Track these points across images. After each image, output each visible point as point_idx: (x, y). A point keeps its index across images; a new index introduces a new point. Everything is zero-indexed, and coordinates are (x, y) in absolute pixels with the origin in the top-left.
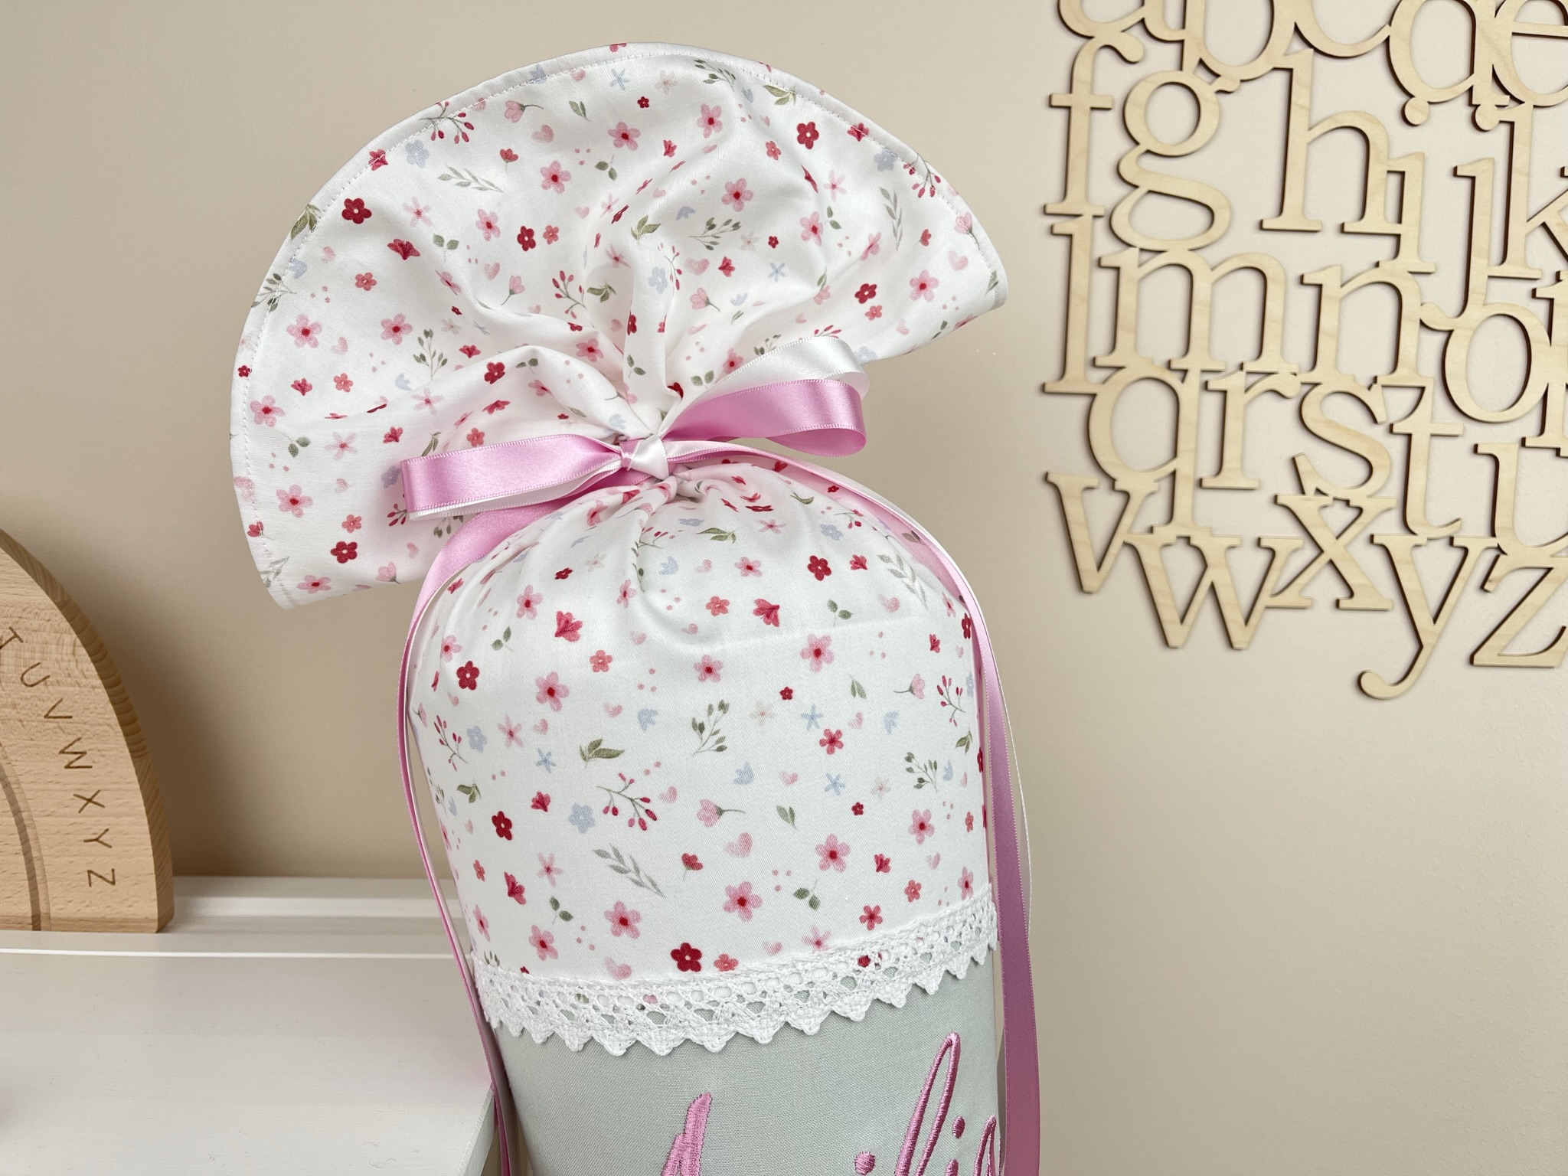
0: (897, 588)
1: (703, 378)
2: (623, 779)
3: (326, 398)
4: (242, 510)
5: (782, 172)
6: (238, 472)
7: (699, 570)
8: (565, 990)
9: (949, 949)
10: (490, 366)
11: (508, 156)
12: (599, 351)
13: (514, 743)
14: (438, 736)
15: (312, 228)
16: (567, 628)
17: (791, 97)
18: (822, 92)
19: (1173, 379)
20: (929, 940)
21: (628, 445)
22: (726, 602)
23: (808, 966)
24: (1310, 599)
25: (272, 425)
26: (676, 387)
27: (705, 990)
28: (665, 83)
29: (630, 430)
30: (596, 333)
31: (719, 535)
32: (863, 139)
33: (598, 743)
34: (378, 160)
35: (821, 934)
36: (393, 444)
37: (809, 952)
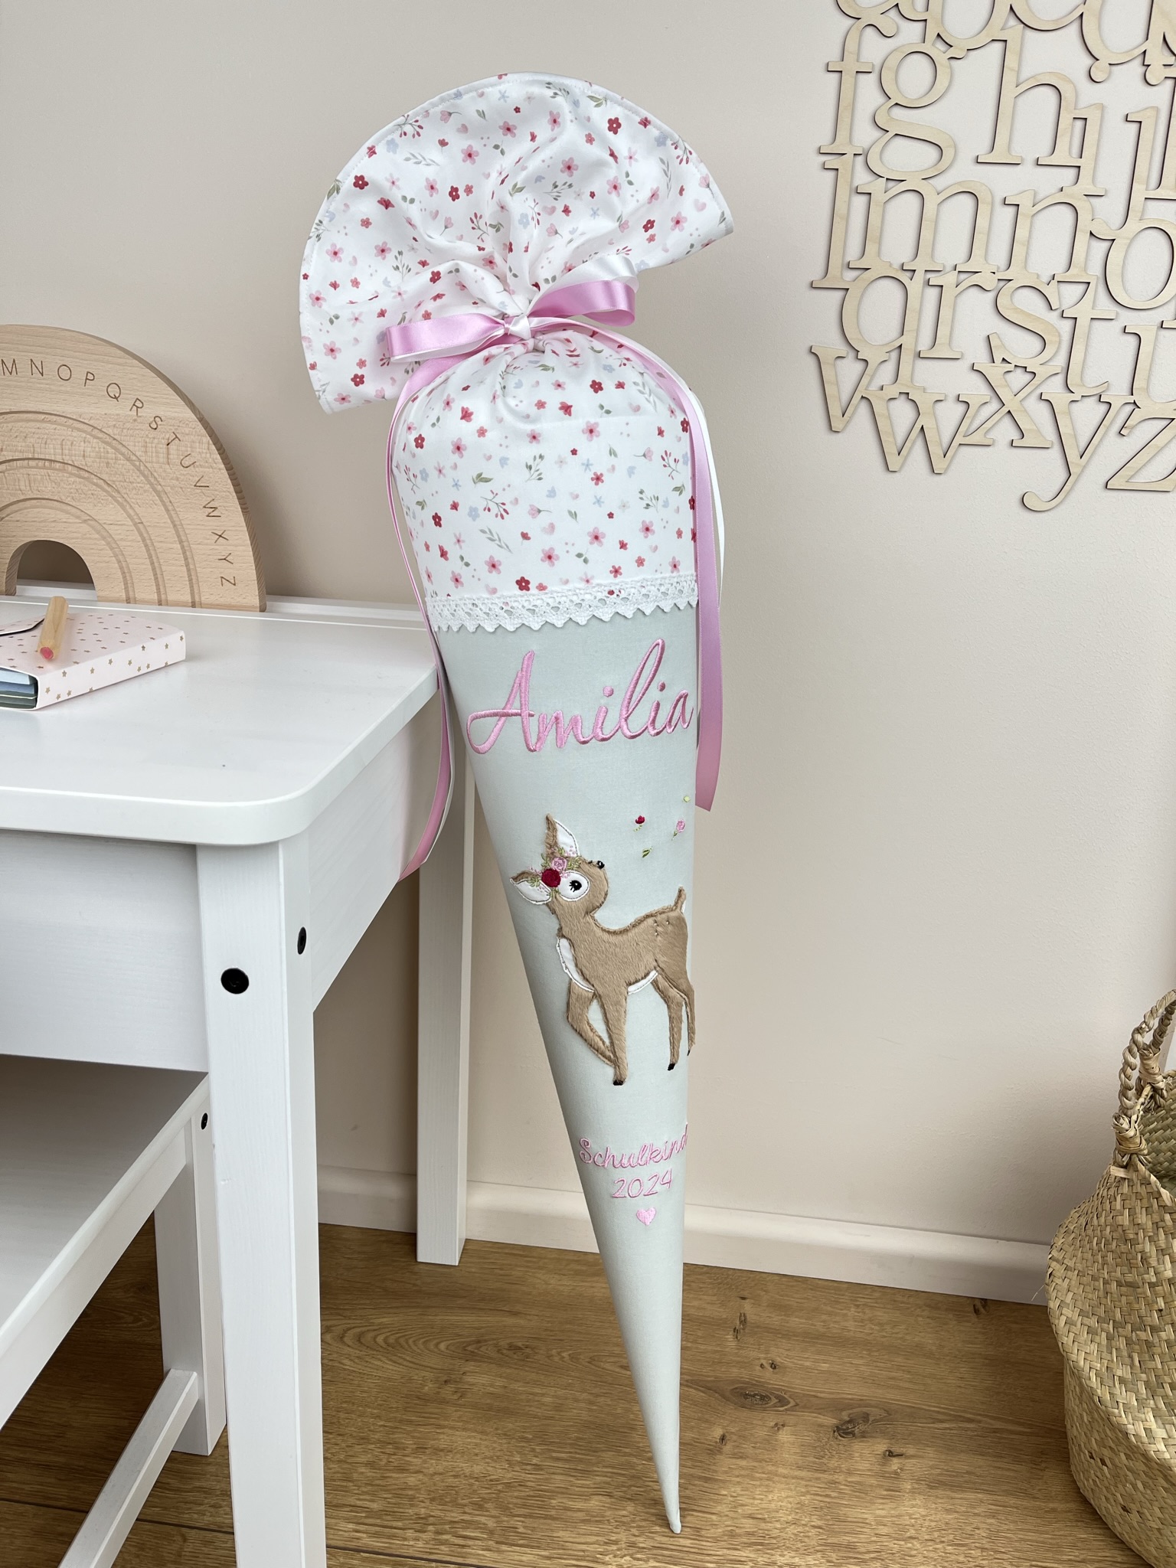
0: (641, 400)
1: (550, 279)
2: (493, 493)
3: (347, 292)
4: (306, 355)
5: (597, 151)
6: (304, 334)
7: (533, 386)
8: (467, 602)
9: (660, 595)
10: (433, 273)
11: (443, 143)
12: (495, 263)
13: (441, 476)
14: (407, 477)
15: (338, 193)
16: (466, 415)
17: (604, 102)
18: (622, 98)
19: (904, 277)
20: (648, 588)
21: (509, 320)
22: (545, 403)
23: (582, 592)
24: (994, 441)
25: (320, 307)
26: (536, 285)
27: (531, 600)
28: (529, 98)
29: (510, 311)
30: (493, 252)
31: (545, 368)
32: (648, 127)
33: (481, 474)
34: (372, 151)
35: (589, 577)
36: (382, 318)
37: (583, 585)
